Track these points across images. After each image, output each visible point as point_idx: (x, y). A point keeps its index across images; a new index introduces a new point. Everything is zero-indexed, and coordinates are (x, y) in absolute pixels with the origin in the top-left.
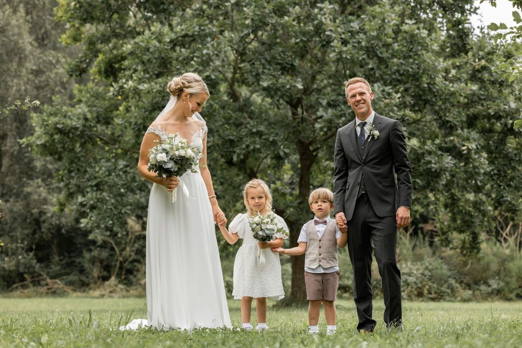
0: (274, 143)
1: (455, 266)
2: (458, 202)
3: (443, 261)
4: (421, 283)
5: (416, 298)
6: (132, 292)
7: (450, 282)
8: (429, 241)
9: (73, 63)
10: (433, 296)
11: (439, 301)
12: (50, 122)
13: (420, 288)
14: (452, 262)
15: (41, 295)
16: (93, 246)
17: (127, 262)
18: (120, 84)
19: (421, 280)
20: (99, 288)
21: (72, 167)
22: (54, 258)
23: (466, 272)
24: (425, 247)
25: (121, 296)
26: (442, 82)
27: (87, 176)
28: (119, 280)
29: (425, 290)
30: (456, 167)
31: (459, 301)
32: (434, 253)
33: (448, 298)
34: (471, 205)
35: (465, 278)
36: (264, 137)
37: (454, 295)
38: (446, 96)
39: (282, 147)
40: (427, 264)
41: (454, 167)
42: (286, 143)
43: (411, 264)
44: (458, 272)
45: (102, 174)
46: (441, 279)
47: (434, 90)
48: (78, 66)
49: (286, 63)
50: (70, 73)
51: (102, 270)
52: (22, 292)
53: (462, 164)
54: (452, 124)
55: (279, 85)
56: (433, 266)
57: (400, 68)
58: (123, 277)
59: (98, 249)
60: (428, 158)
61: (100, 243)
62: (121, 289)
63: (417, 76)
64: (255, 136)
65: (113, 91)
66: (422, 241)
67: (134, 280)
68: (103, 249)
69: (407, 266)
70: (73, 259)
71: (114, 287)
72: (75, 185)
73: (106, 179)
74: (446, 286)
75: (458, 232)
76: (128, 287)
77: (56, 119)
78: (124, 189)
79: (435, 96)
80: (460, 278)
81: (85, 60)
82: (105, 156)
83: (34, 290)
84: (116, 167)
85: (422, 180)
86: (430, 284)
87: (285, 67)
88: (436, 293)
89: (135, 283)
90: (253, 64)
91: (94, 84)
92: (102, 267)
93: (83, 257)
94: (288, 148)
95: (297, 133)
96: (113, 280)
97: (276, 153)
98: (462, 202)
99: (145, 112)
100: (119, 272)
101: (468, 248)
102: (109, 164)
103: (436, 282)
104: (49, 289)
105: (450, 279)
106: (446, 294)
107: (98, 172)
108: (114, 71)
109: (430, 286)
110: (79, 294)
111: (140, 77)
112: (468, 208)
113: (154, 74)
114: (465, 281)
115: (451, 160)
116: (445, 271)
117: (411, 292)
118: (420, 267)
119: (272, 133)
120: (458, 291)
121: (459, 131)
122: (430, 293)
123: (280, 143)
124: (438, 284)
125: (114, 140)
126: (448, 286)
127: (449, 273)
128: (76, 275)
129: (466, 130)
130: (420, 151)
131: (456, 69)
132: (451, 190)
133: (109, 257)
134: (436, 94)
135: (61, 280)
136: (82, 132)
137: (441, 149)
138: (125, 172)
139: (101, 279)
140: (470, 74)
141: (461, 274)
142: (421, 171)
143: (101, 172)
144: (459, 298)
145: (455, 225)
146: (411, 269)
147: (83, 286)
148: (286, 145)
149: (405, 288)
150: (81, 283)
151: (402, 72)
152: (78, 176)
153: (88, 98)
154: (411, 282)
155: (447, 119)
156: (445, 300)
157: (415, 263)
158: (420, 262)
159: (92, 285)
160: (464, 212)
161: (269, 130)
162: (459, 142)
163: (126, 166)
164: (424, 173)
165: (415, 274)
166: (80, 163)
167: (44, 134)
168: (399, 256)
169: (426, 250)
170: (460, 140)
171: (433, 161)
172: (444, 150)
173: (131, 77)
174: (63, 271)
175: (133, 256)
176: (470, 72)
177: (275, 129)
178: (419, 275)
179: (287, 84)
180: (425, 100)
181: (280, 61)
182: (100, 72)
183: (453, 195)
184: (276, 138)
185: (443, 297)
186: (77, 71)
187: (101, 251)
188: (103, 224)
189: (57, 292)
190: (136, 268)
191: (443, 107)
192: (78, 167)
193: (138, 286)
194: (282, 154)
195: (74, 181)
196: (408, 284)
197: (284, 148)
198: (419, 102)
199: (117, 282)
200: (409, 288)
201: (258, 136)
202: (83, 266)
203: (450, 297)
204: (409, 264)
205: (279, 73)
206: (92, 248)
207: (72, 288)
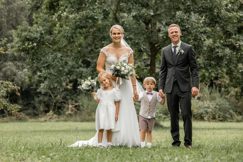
0: (138, 44)
1: (233, 103)
2: (233, 73)
3: (226, 100)
4: (214, 112)
5: (212, 120)
6: (61, 118)
7: (230, 111)
8: (219, 89)
9: (33, 3)
10: (221, 119)
11: (224, 122)
12: (23, 35)
13: (214, 115)
14: (231, 101)
15: (13, 121)
16: (40, 94)
17: (58, 103)
18: (59, 14)
19: (214, 110)
20: (43, 116)
21: (34, 57)
22: (19, 101)
23: (239, 106)
24: (216, 93)
25: (55, 121)
26: (224, 12)
27: (42, 62)
28: (54, 112)
29: (217, 116)
30: (232, 54)
31: (235, 122)
32: (221, 96)
33: (229, 120)
34: (240, 74)
35: (238, 109)
36: (133, 41)
37: (232, 118)
38: (227, 19)
39: (142, 45)
40: (218, 102)
41: (231, 54)
42: (144, 43)
43: (209, 102)
44: (235, 106)
45: (50, 61)
46: (225, 110)
47: (220, 16)
48: (36, 5)
49: (144, 3)
50: (32, 9)
51: (45, 107)
52: (3, 119)
53: (235, 53)
54: (230, 33)
55: (141, 14)
56: (221, 103)
57: (203, 5)
58: (56, 111)
59: (43, 96)
60: (217, 50)
61: (43, 93)
62: (55, 117)
63: (212, 9)
64: (128, 40)
65: (55, 17)
66: (215, 89)
67: (62, 112)
68: (45, 96)
69: (207, 103)
70: (29, 102)
71: (52, 116)
72: (36, 67)
73: (53, 63)
74: (228, 113)
75: (233, 87)
76: (59, 116)
77: (26, 33)
78: (62, 68)
79: (221, 19)
80: (235, 109)
81: (39, 2)
82: (50, 51)
83: (10, 118)
84: (56, 57)
85: (215, 62)
86: (219, 113)
87: (144, 5)
88: (222, 117)
89: (62, 114)
90: (127, 4)
91: (44, 14)
92: (45, 105)
93: (35, 100)
94: (145, 46)
95: (148, 38)
96: (51, 112)
97: (139, 48)
98: (235, 72)
99: (72, 30)
100: (54, 108)
101: (239, 95)
102: (53, 55)
103: (222, 112)
104: (17, 117)
105: (230, 110)
106: (228, 118)
107: (48, 60)
108: (53, 6)
109: (219, 114)
110: (33, 120)
111: (69, 10)
112: (238, 76)
113: (76, 9)
114: (238, 111)
115: (229, 50)
116: (227, 106)
117: (209, 117)
118: (214, 104)
119: (137, 38)
120: (235, 116)
121: (234, 36)
122: (219, 117)
123: (141, 44)
124: (224, 113)
125: (54, 43)
126: (229, 113)
127: (230, 107)
128: (31, 110)
129: (237, 35)
130: (213, 47)
131: (232, 4)
132: (229, 66)
133: (48, 100)
134: (222, 18)
135: (24, 113)
136: (39, 40)
137: (224, 45)
138: (61, 59)
139: (44, 112)
140: (238, 6)
141: (236, 107)
142: (213, 57)
143: (49, 59)
144: (235, 120)
145: (232, 84)
146: (209, 105)
147: (35, 115)
148: (144, 44)
149: (206, 115)
150: (34, 114)
151: (204, 7)
152: (37, 62)
153: (41, 22)
154: (209, 112)
155: (227, 30)
156: (227, 121)
157: (211, 102)
158: (214, 101)
159: (40, 115)
160: (236, 78)
161: (135, 37)
162: (234, 42)
163: (62, 57)
164: (215, 58)
165: (211, 108)
166: (38, 55)
167: (20, 41)
168: (202, 98)
169: (217, 95)
170: (235, 41)
171: (220, 52)
172: (225, 46)
173: (65, 11)
174: (25, 108)
175: (61, 100)
176: (239, 5)
177: (138, 37)
178: (213, 108)
179: (146, 13)
180: (216, 21)
181: (141, 2)
182: (47, 8)
183: (230, 69)
184: (139, 41)
185: (227, 120)
186: (35, 8)
187: (44, 97)
188: (52, 86)
189: (22, 119)
190: (63, 106)
191: (225, 24)
192: (37, 57)
193: (64, 115)
194: (142, 49)
195: (35, 65)
196: (207, 113)
197: (143, 46)
198: (213, 22)
199: (53, 113)
200: (208, 115)
201: (130, 40)
202: (35, 105)
203: (230, 119)
204: (208, 102)
205: (141, 8)
206: (39, 95)
207: (29, 116)
